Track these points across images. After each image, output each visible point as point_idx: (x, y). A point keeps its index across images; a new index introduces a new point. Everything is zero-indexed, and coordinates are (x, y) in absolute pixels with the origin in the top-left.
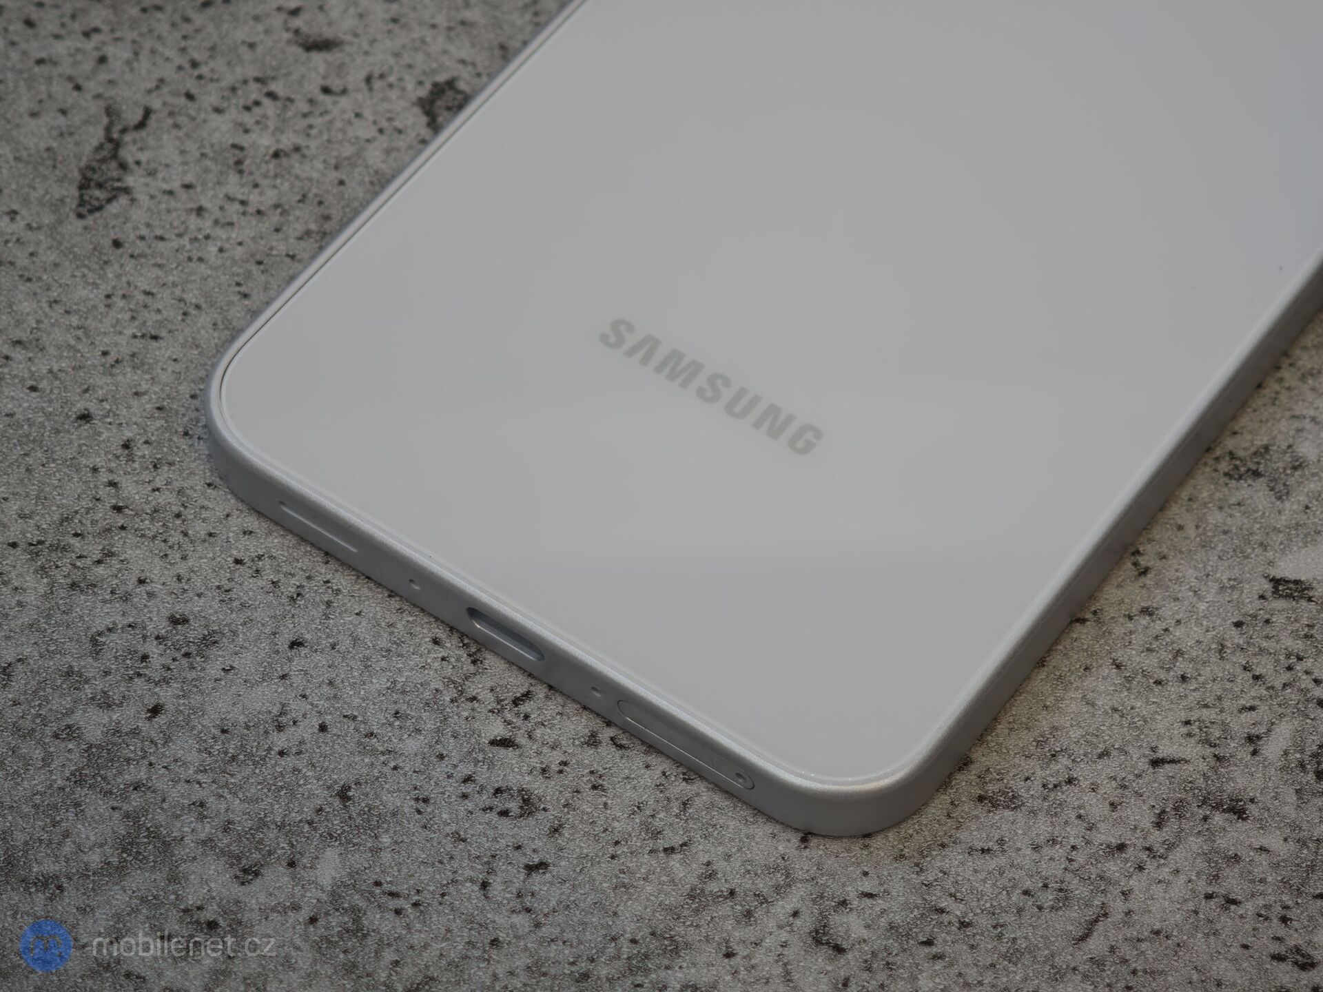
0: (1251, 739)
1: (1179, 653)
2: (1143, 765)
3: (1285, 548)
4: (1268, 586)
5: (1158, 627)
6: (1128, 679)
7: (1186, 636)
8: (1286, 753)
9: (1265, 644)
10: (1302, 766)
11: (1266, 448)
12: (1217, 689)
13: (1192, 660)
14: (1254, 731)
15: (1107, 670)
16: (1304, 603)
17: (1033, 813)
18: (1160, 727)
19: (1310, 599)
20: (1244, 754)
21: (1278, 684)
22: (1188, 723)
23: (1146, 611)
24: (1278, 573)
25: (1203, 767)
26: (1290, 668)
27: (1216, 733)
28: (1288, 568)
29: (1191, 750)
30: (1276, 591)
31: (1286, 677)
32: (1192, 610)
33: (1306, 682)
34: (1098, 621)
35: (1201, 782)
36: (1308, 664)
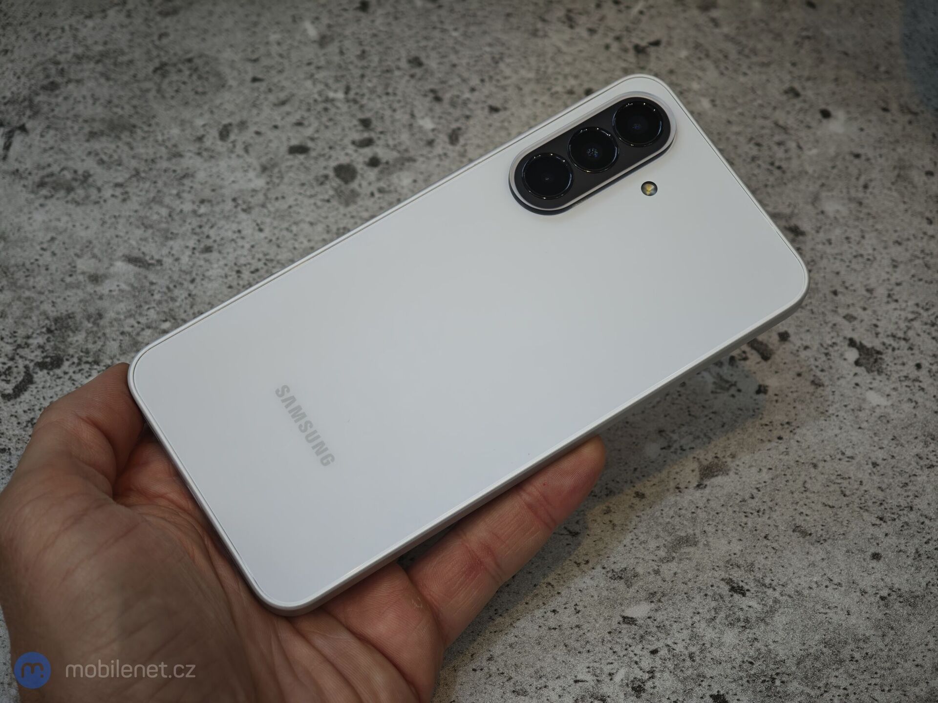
0: (610, 674)
1: (588, 642)
2: (572, 682)
3: (629, 605)
4: (621, 619)
5: (581, 632)
6: (569, 651)
7: (591, 636)
8: (622, 680)
9: (618, 640)
10: (627, 685)
11: (625, 569)
12: (600, 656)
13: (592, 645)
14: (612, 672)
15: (562, 647)
16: (633, 626)
17: (532, 697)
18: (579, 668)
19: (636, 625)
20: (607, 679)
21: (622, 655)
22: (589, 667)
23: (577, 626)
24: (625, 614)
25: (593, 684)
26: (626, 649)
27: (598, 671)
28: (629, 613)
29: (589, 677)
30: (624, 621)
31: (625, 652)
32: (594, 627)
33: (632, 655)
34: (560, 629)
35: (591, 689)
36: (633, 648)
